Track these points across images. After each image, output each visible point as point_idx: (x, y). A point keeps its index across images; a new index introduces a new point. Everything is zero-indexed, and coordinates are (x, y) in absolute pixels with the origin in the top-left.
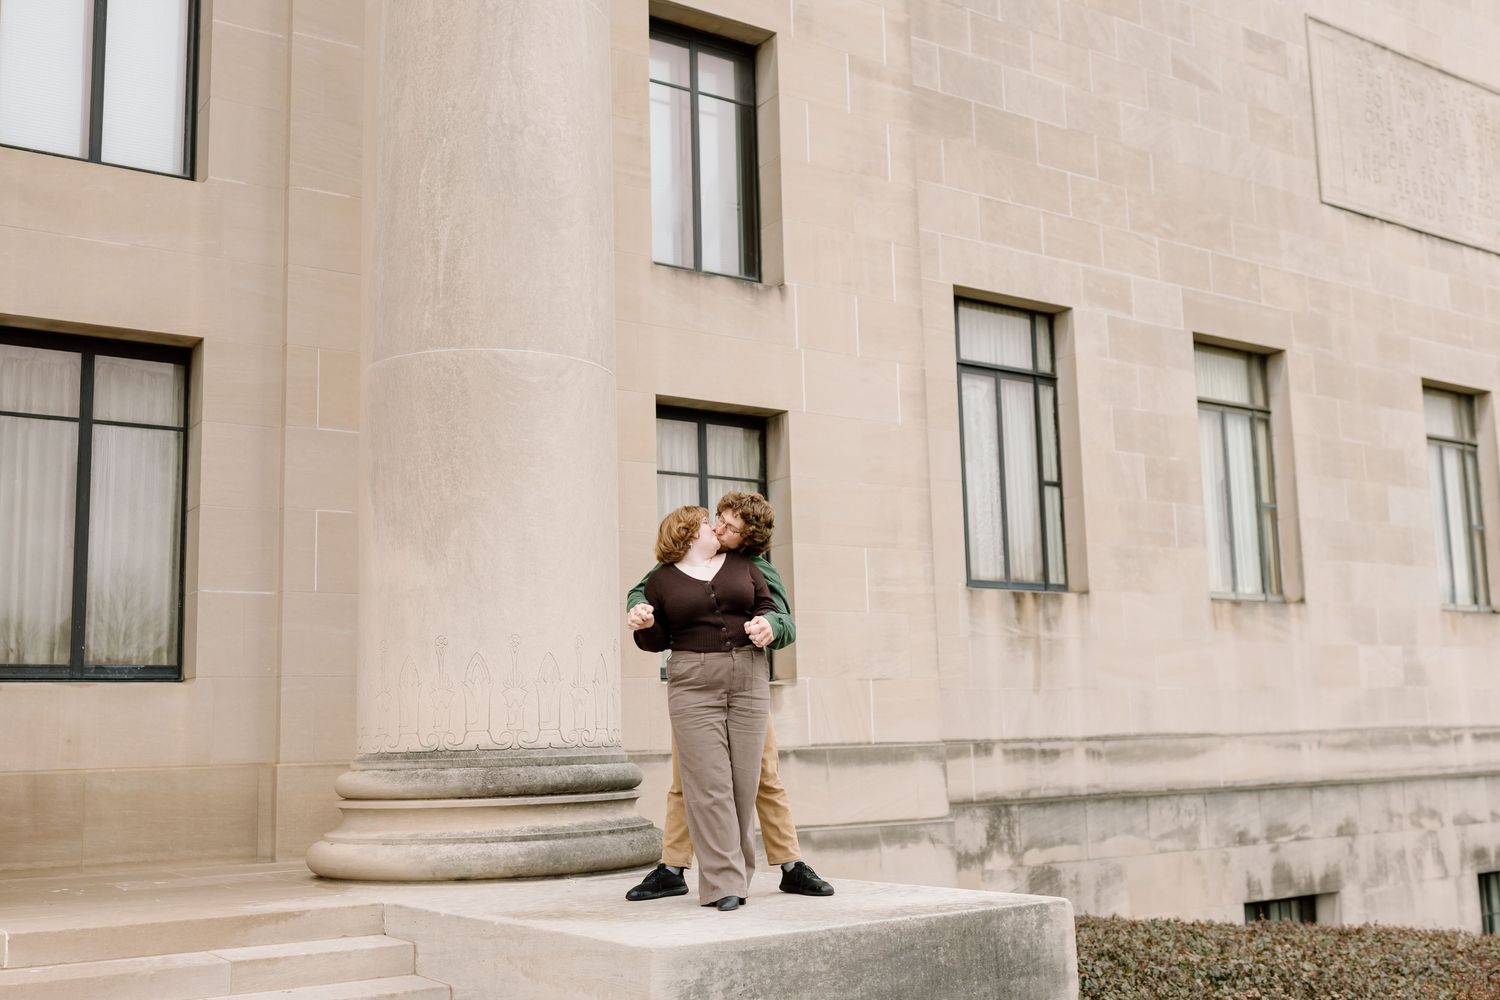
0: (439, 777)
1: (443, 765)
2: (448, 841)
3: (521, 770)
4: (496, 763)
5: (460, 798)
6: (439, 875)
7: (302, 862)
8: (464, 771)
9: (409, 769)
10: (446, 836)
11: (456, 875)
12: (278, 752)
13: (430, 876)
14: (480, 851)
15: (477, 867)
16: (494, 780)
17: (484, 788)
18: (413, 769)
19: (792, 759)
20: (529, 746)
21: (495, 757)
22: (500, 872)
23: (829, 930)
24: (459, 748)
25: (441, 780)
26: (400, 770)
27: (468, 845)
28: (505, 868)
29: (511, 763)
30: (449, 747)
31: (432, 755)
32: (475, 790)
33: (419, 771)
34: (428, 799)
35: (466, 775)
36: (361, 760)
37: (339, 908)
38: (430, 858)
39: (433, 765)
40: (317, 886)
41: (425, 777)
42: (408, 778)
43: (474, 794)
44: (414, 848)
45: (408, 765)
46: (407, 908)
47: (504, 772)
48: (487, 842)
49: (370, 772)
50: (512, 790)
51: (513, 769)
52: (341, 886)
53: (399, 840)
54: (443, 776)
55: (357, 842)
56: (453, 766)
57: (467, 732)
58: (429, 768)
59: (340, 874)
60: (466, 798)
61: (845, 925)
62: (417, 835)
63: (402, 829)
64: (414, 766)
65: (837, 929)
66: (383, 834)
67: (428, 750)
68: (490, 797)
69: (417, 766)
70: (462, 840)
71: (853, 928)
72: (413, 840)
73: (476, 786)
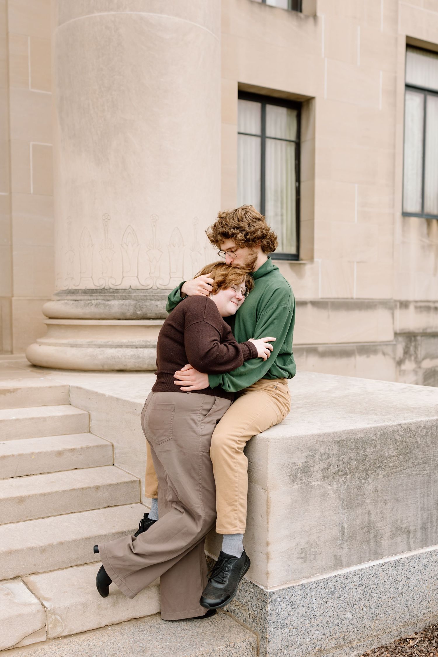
0: (105, 306)
1: (108, 298)
2: (112, 346)
3: (158, 303)
4: (142, 298)
5: (119, 319)
6: (106, 367)
7: (24, 355)
8: (121, 302)
9: (87, 300)
10: (110, 343)
11: (117, 368)
12: (12, 291)
13: (101, 368)
14: (132, 353)
15: (130, 364)
16: (141, 308)
17: (135, 313)
18: (89, 300)
19: (309, 306)
20: (163, 288)
21: (142, 294)
22: (145, 367)
23: (400, 425)
24: (118, 287)
25: (107, 308)
26: (81, 300)
27: (125, 349)
28: (148, 365)
29: (152, 298)
30: (112, 286)
31: (102, 291)
32: (128, 315)
33: (93, 302)
34: (99, 319)
35: (123, 304)
36: (57, 294)
37: (41, 387)
38: (100, 357)
39: (102, 298)
40: (32, 371)
41: (97, 305)
42: (86, 305)
43: (128, 317)
44: (90, 350)
45: (86, 297)
46: (84, 389)
47: (148, 303)
48: (137, 348)
49: (63, 302)
50: (153, 315)
51: (153, 302)
52: (45, 371)
53: (81, 345)
54: (108, 305)
55: (55, 345)
56: (114, 299)
57: (123, 277)
58: (99, 300)
59: (44, 364)
60: (123, 319)
61: (408, 421)
62: (92, 342)
63: (82, 338)
64: (89, 298)
65: (405, 424)
66: (71, 341)
67: (99, 288)
68: (138, 319)
69: (92, 298)
70: (120, 346)
71: (416, 423)
72: (90, 345)
73: (130, 312)
